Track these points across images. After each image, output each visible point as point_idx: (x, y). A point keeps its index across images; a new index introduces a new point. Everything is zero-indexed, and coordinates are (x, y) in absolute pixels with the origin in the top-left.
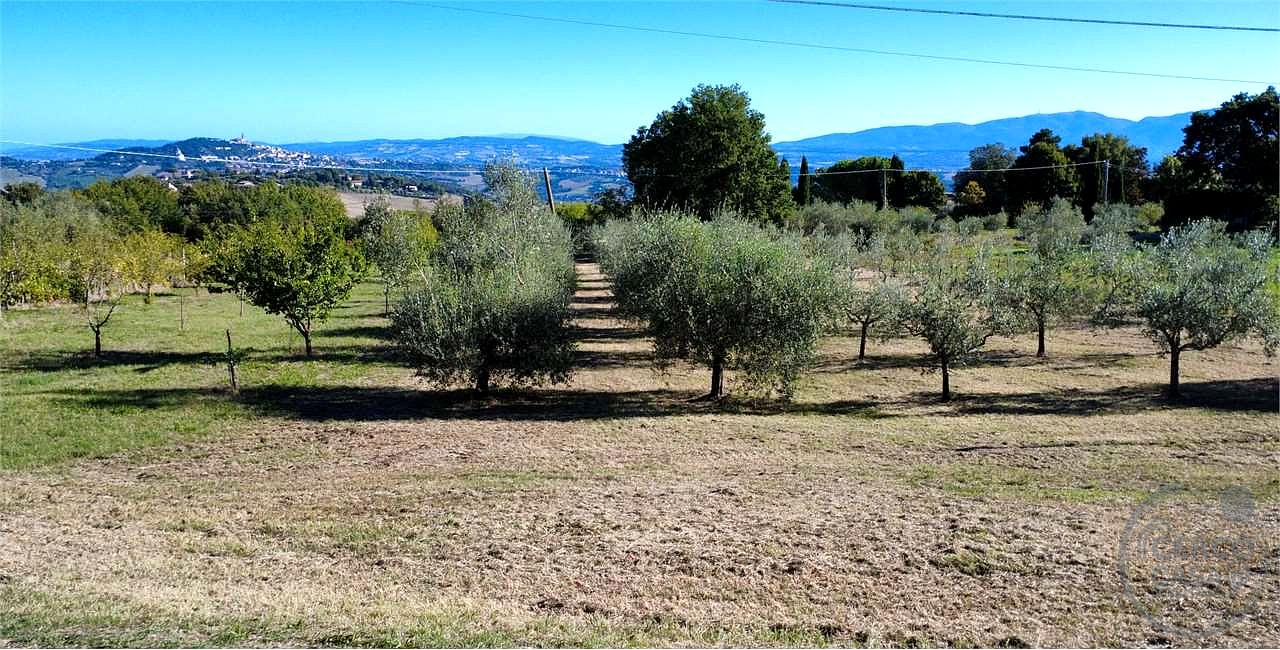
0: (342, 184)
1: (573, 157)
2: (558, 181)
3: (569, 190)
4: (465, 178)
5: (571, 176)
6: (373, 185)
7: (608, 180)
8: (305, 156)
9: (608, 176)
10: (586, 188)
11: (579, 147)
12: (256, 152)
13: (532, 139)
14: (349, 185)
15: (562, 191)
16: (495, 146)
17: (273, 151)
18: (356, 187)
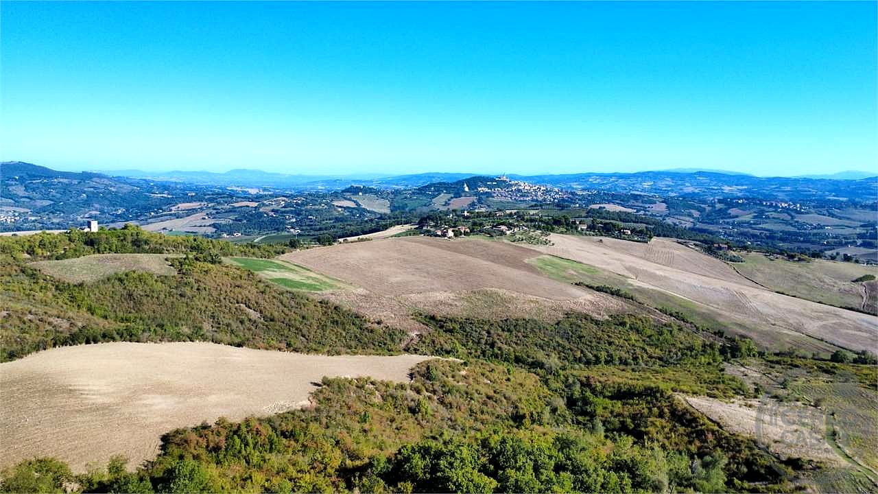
0: (572, 228)
1: (734, 188)
2: (726, 209)
3: (737, 217)
4: (653, 205)
5: (738, 205)
6: (595, 229)
7: (771, 209)
8: (542, 188)
9: (771, 205)
10: (751, 216)
11: (738, 180)
12: (511, 185)
13: (701, 173)
14: (576, 228)
15: (730, 218)
16: (673, 179)
17: (522, 185)
18: (582, 230)
